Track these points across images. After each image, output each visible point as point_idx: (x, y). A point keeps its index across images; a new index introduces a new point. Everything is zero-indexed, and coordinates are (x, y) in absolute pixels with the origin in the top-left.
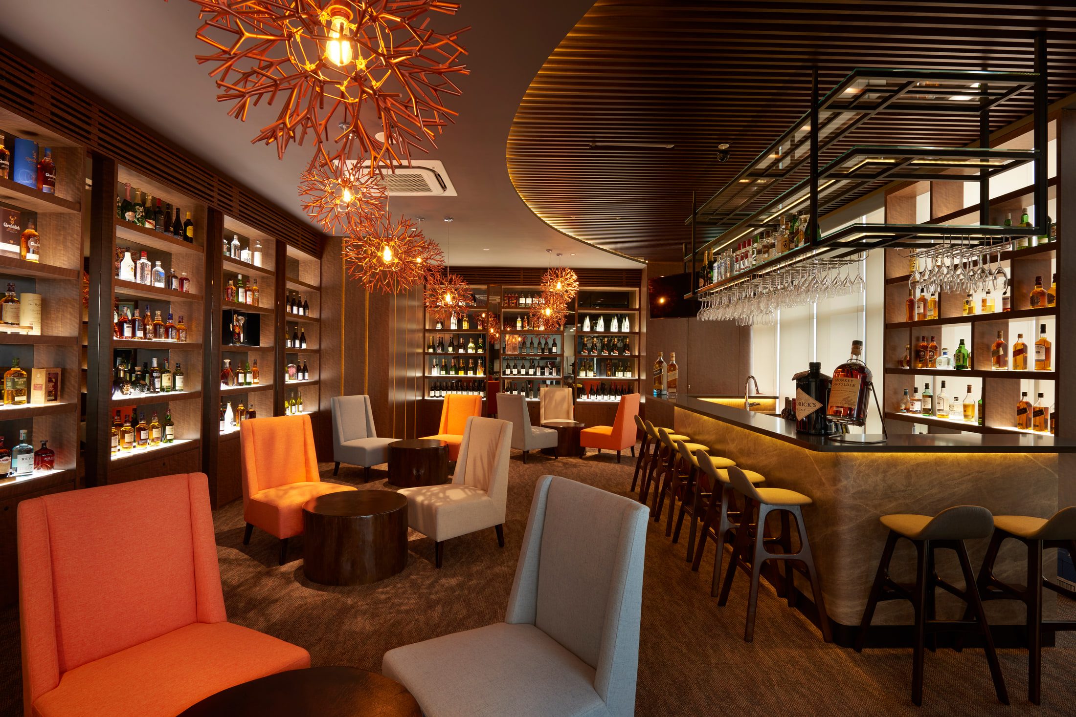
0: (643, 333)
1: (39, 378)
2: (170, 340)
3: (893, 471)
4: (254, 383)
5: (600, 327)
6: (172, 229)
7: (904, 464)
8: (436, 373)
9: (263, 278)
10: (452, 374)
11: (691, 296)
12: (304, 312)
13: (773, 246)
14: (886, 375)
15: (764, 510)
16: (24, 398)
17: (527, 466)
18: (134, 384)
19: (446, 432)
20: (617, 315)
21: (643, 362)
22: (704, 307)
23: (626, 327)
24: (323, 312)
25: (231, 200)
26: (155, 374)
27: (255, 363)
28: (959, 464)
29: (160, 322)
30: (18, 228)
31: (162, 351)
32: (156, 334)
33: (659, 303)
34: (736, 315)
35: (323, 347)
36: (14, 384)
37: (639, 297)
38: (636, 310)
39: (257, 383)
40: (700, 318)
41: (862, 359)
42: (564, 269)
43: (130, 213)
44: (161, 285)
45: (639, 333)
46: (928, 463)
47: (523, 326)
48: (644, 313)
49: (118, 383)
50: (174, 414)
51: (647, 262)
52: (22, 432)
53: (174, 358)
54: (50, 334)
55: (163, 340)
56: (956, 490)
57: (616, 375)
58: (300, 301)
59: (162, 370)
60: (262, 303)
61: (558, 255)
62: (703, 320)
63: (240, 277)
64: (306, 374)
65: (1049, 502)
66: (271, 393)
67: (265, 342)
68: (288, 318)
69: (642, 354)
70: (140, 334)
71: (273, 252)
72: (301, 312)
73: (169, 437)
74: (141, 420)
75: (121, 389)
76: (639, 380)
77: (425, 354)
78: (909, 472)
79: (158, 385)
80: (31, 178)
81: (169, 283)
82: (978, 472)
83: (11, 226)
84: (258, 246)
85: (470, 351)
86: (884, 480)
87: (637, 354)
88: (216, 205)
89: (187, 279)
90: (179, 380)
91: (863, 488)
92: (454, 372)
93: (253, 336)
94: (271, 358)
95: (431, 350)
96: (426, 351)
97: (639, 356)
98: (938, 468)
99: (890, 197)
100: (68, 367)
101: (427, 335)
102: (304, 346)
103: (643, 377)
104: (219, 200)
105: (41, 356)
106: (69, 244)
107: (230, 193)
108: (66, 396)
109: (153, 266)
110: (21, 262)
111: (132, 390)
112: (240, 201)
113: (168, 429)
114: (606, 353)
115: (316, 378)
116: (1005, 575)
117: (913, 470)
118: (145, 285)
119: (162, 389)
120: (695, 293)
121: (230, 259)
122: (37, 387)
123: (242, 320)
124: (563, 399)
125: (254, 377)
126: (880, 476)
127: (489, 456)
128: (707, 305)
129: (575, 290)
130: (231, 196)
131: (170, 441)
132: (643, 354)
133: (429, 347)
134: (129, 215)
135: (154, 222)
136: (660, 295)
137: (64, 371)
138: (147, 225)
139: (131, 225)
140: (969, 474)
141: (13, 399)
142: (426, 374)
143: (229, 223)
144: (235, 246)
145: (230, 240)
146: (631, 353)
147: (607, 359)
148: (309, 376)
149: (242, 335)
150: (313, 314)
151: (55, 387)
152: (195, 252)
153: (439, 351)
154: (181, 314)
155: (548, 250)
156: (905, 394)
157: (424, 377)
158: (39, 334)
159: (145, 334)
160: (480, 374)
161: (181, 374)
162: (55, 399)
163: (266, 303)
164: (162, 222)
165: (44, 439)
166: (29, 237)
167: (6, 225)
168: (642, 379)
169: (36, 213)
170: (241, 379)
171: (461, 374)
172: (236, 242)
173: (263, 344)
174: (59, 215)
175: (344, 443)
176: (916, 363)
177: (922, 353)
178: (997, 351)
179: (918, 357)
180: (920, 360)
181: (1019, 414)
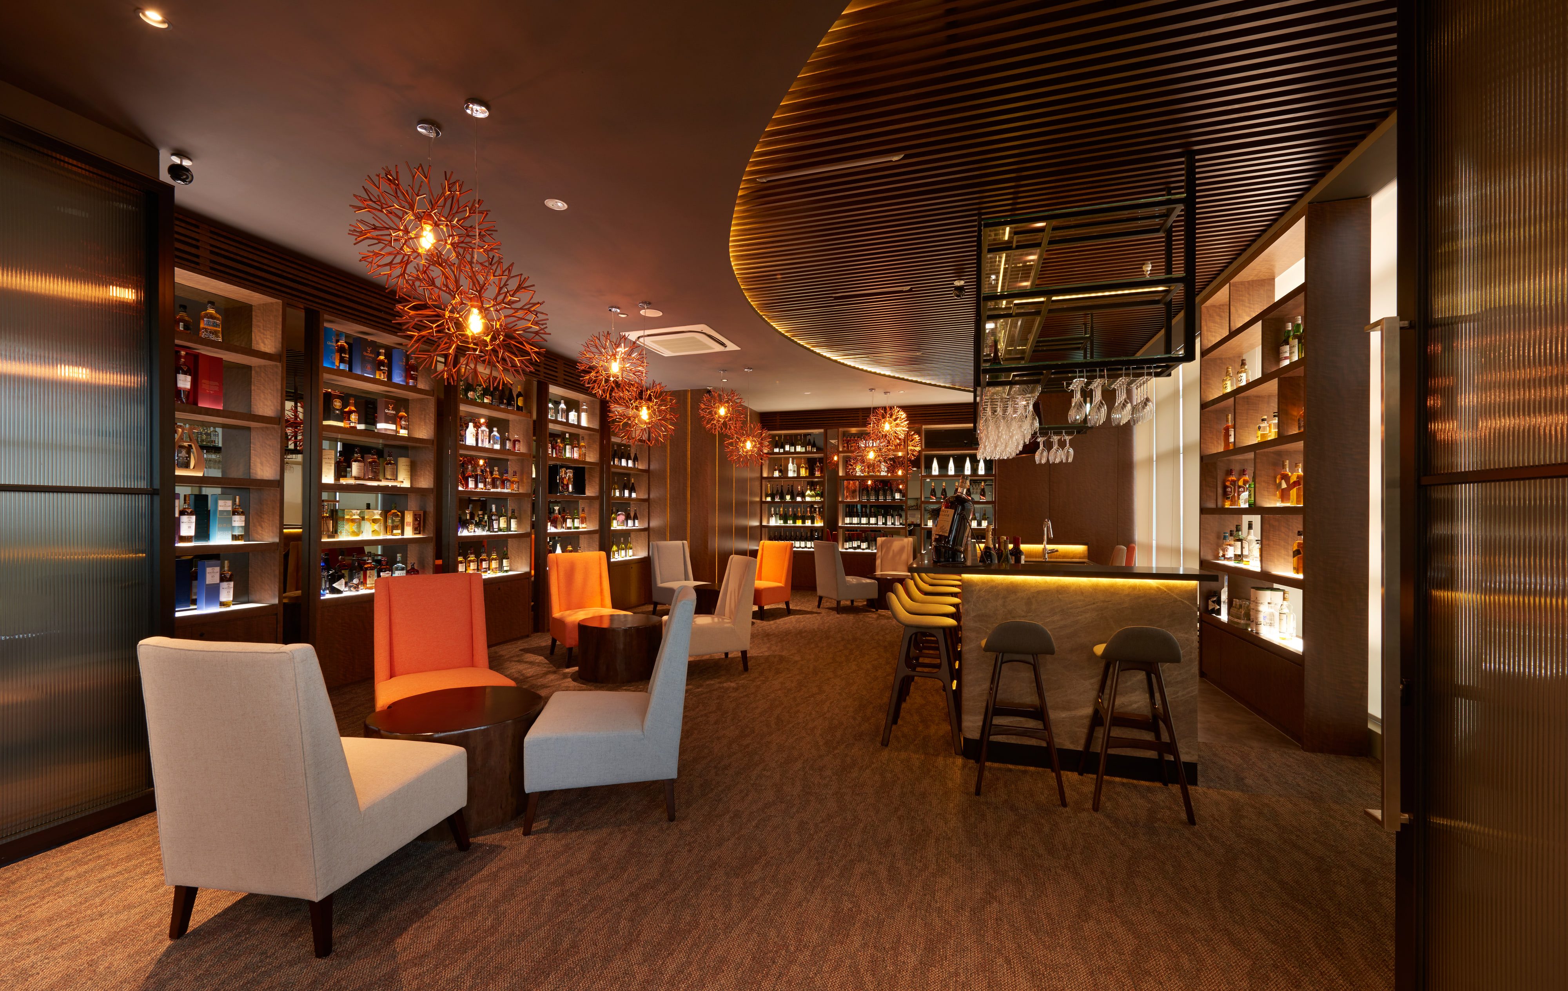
1: (409, 518)
2: (505, 491)
4: (583, 528)
5: (951, 470)
6: (505, 401)
7: (1024, 591)
8: (774, 522)
9: (590, 435)
10: (790, 523)
12: (634, 464)
14: (1202, 516)
16: (399, 531)
17: (838, 616)
18: (478, 525)
19: (760, 579)
20: (953, 456)
21: (996, 508)
23: (981, 469)
24: (651, 463)
25: (556, 372)
26: (494, 518)
27: (583, 510)
28: (1082, 593)
29: (498, 476)
30: (394, 412)
31: (501, 499)
32: (494, 486)
35: (651, 496)
36: (393, 521)
39: (585, 528)
42: (891, 408)
43: (472, 393)
44: (497, 447)
46: (1049, 591)
49: (465, 524)
50: (511, 551)
52: (398, 555)
53: (511, 505)
54: (417, 486)
55: (499, 490)
56: (1079, 618)
58: (629, 454)
59: (500, 515)
60: (590, 457)
61: (886, 393)
63: (567, 436)
64: (636, 521)
65: (1186, 636)
66: (597, 536)
67: (591, 491)
68: (613, 470)
70: (481, 485)
71: (598, 412)
72: (630, 464)
73: (505, 569)
74: (483, 552)
75: (467, 528)
76: (993, 530)
77: (762, 502)
78: (1029, 598)
79: (496, 526)
80: (402, 376)
81: (503, 444)
83: (390, 412)
84: (585, 407)
85: (808, 499)
86: (1004, 605)
87: (993, 499)
88: (542, 377)
89: (519, 441)
90: (513, 524)
92: (791, 522)
93: (580, 488)
94: (596, 505)
95: (769, 499)
96: (764, 500)
97: (995, 502)
98: (1060, 596)
99: (1206, 307)
100: (427, 510)
101: (764, 483)
102: (634, 495)
104: (545, 373)
105: (413, 503)
106: (427, 421)
107: (555, 366)
108: (426, 531)
109: (491, 431)
110: (396, 437)
111: (476, 529)
112: (565, 371)
113: (505, 562)
115: (646, 526)
116: (1135, 706)
117: (1033, 597)
118: (485, 448)
119: (500, 530)
121: (556, 422)
122: (408, 524)
123: (570, 474)
124: (902, 549)
125: (582, 523)
126: (1000, 602)
130: (556, 368)
131: (507, 571)
133: (767, 496)
134: (470, 394)
135: (491, 398)
137: (425, 513)
138: (486, 401)
139: (473, 403)
140: (1094, 603)
141: (392, 532)
142: (764, 523)
143: (554, 390)
144: (562, 409)
145: (557, 403)
148: (639, 523)
149: (570, 486)
150: (641, 466)
151: (419, 524)
152: (524, 418)
153: (777, 500)
154: (516, 469)
155: (871, 390)
156: (1225, 538)
157: (761, 526)
158: (409, 486)
159: (485, 486)
160: (819, 523)
161: (515, 518)
162: (420, 533)
163: (592, 457)
164: (497, 397)
165: (413, 562)
166: (401, 418)
167: (387, 411)
169: (408, 400)
170: (569, 523)
171: (799, 523)
172: (563, 406)
173: (589, 493)
174: (421, 400)
175: (660, 585)
176: (1224, 502)
177: (1229, 490)
178: (1280, 484)
179: (1225, 495)
180: (1228, 498)
181: (1294, 557)
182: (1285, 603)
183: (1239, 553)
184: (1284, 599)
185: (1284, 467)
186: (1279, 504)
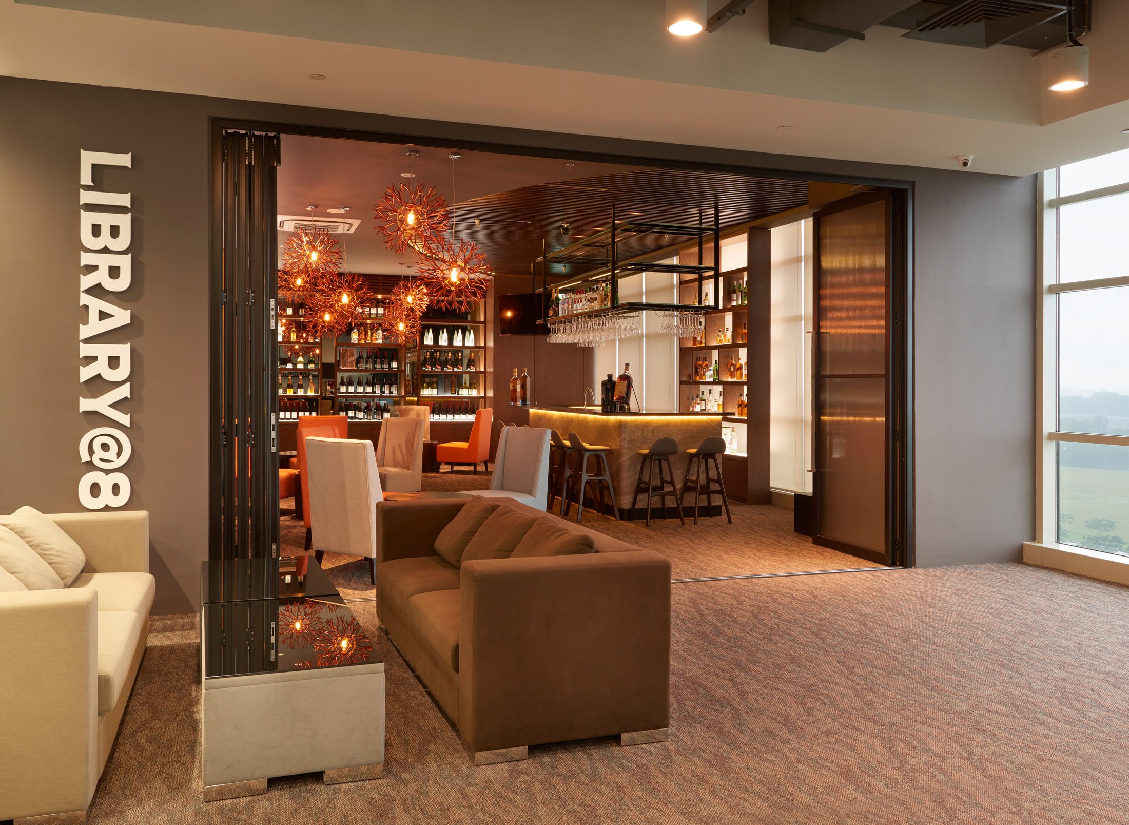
0: (490, 348)
3: (647, 429)
5: (443, 340)
11: (543, 322)
13: (596, 299)
14: (681, 386)
15: (586, 455)
20: (461, 327)
21: (490, 379)
22: (552, 333)
23: (470, 341)
33: (505, 317)
34: (576, 341)
37: (484, 312)
38: (480, 322)
40: (550, 341)
41: (628, 372)
45: (485, 348)
47: (359, 340)
48: (490, 327)
51: (493, 274)
57: (460, 393)
62: (552, 343)
69: (488, 370)
76: (485, 398)
78: (653, 430)
82: (686, 429)
85: (300, 366)
86: (642, 434)
87: (482, 369)
91: (632, 438)
97: (485, 373)
103: (490, 394)
114: (450, 369)
120: (545, 321)
126: (640, 432)
127: (407, 444)
128: (554, 332)
129: (427, 304)
132: (490, 369)
136: (508, 308)
146: (476, 369)
147: (451, 376)
156: (693, 399)
160: (311, 393)
168: (489, 397)
171: (290, 393)
176: (695, 377)
177: (699, 370)
178: (731, 368)
179: (697, 372)
180: (698, 375)
181: (738, 408)
182: (733, 433)
183: (704, 408)
184: (733, 431)
185: (732, 359)
186: (730, 380)
